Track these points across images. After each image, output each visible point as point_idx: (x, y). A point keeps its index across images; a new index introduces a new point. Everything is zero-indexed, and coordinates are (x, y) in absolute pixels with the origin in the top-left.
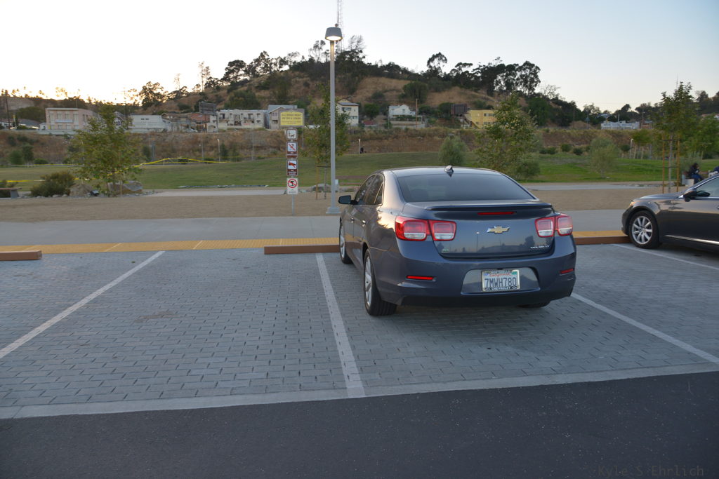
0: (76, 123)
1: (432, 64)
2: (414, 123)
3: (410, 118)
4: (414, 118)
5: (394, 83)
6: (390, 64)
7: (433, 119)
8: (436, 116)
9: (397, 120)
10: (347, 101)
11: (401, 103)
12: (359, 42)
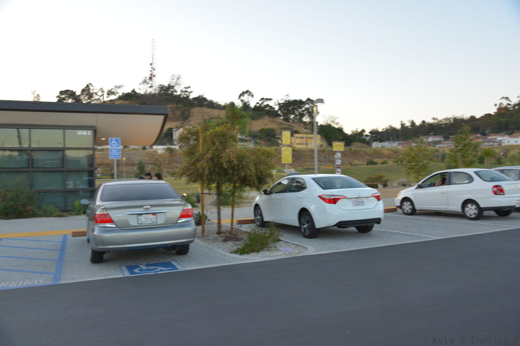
5: (216, 112)
7: (259, 141)
8: (260, 138)
12: (178, 79)
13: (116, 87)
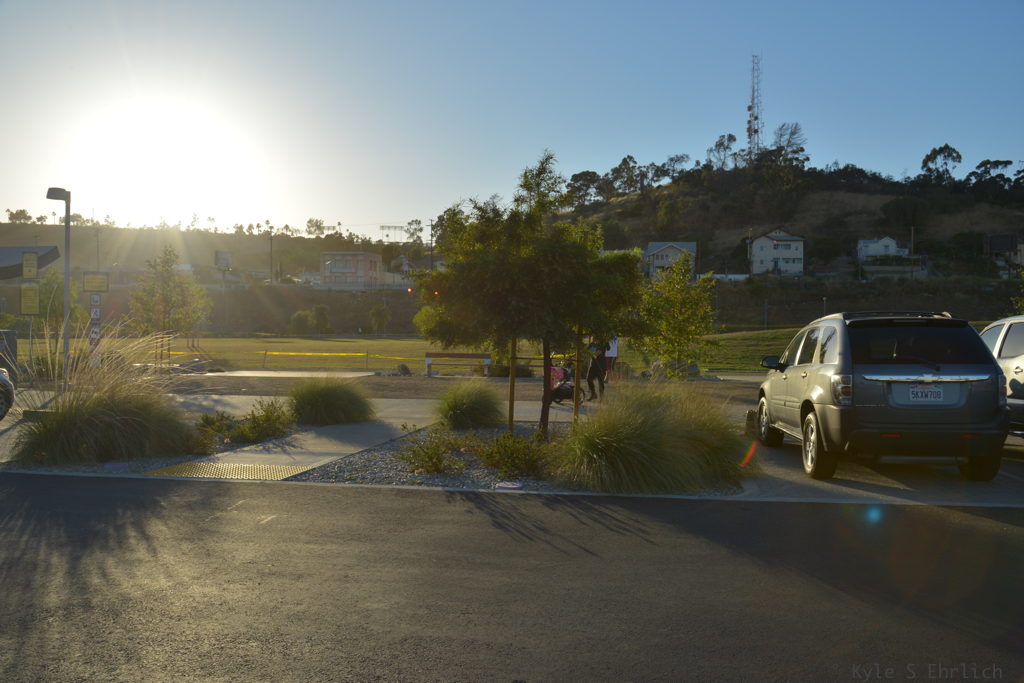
0: (360, 273)
1: (931, 165)
2: (908, 268)
4: (908, 260)
8: (949, 256)
9: (874, 265)
12: (793, 133)
13: (672, 160)
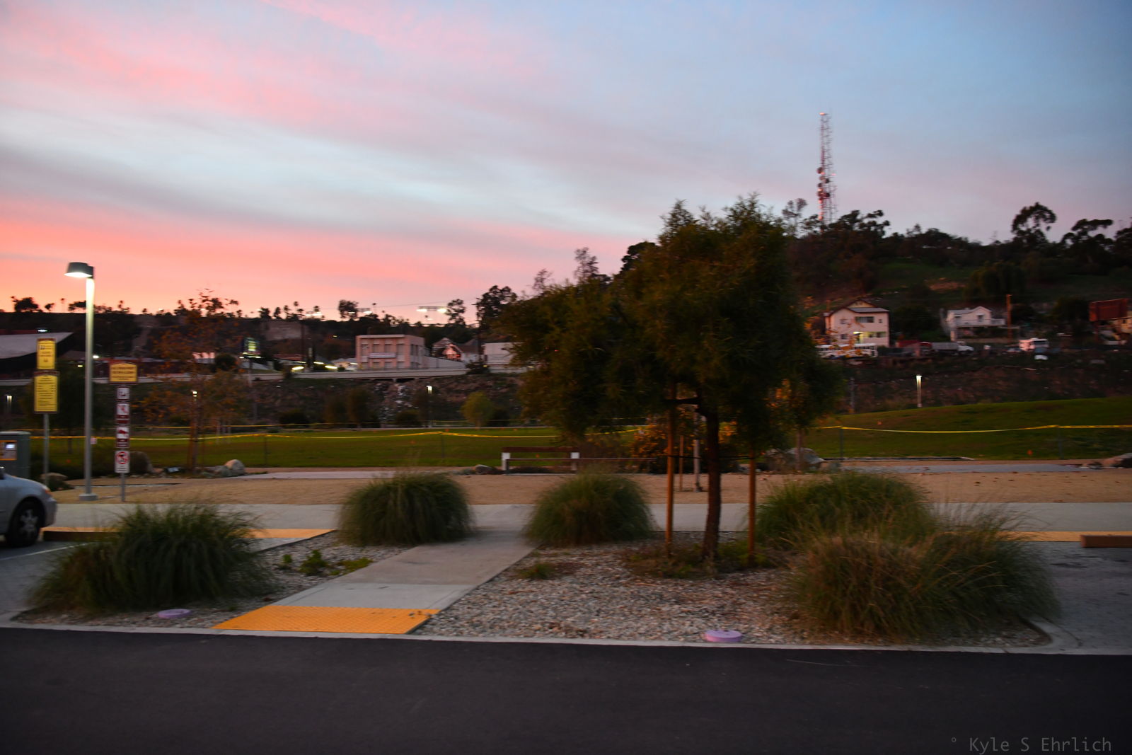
0: (401, 358)
1: (1022, 227)
2: (1006, 341)
3: (993, 332)
4: (1005, 331)
6: (930, 232)
10: (864, 305)
11: (973, 303)
